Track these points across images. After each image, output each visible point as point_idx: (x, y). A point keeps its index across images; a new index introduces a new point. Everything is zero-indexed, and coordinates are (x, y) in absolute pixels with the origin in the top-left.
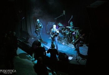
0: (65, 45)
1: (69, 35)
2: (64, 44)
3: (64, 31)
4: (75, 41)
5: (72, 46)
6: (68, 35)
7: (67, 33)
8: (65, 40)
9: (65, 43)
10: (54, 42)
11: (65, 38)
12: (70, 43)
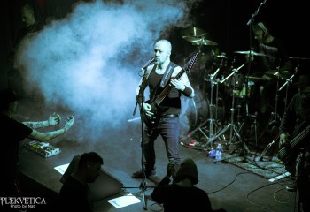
0: (224, 162)
1: (253, 99)
2: (219, 155)
3: (219, 76)
4: (289, 139)
5: (272, 170)
6: (243, 101)
7: (240, 89)
8: (227, 134)
9: (226, 149)
10: (159, 141)
11: (224, 118)
12: (259, 150)
